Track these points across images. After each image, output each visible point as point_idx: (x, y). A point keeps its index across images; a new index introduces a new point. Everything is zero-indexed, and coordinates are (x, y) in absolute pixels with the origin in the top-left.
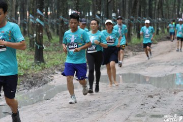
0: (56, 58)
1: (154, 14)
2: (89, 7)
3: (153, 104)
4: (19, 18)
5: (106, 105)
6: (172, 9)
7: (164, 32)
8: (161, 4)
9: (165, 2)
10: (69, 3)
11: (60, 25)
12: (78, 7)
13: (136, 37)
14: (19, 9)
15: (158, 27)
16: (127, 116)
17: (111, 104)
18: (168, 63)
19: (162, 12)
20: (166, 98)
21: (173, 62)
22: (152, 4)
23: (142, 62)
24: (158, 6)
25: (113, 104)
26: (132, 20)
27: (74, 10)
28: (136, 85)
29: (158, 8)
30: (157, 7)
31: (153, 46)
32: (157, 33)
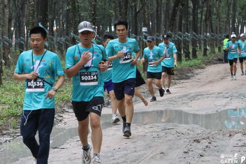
0: (65, 91)
1: (201, 27)
2: (111, 20)
3: (200, 152)
4: (14, 36)
5: (136, 154)
6: (225, 20)
7: (214, 52)
8: (209, 13)
9: (215, 10)
10: (82, 14)
11: (70, 45)
12: (95, 19)
14: (13, 24)
15: (205, 45)
17: (142, 152)
18: (220, 95)
19: (211, 24)
20: (219, 143)
21: (227, 93)
22: (197, 13)
23: (185, 93)
24: (206, 16)
25: (145, 152)
28: (176, 126)
29: (206, 19)
30: (204, 17)
31: (199, 70)
32: (205, 54)
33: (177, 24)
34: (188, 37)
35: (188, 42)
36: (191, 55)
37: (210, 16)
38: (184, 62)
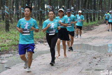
0: (37, 34)
1: (97, 7)
2: (58, 3)
3: (96, 63)
4: (15, 10)
5: (68, 63)
6: (108, 4)
7: (103, 19)
10: (45, 1)
11: (40, 14)
12: (51, 3)
13: (86, 21)
14: (14, 4)
15: (99, 16)
16: (80, 70)
17: (70, 63)
18: (105, 38)
19: (102, 6)
20: (105, 59)
21: (109, 37)
22: (96, 1)
23: (90, 37)
24: (100, 2)
25: (72, 62)
26: (84, 11)
27: (48, 5)
28: (86, 51)
29: (99, 4)
30: (98, 3)
31: (96, 27)
32: (99, 19)
33: (87, 6)
34: (91, 12)
35: (91, 14)
36: (93, 20)
37: (101, 2)
38: (90, 23)
